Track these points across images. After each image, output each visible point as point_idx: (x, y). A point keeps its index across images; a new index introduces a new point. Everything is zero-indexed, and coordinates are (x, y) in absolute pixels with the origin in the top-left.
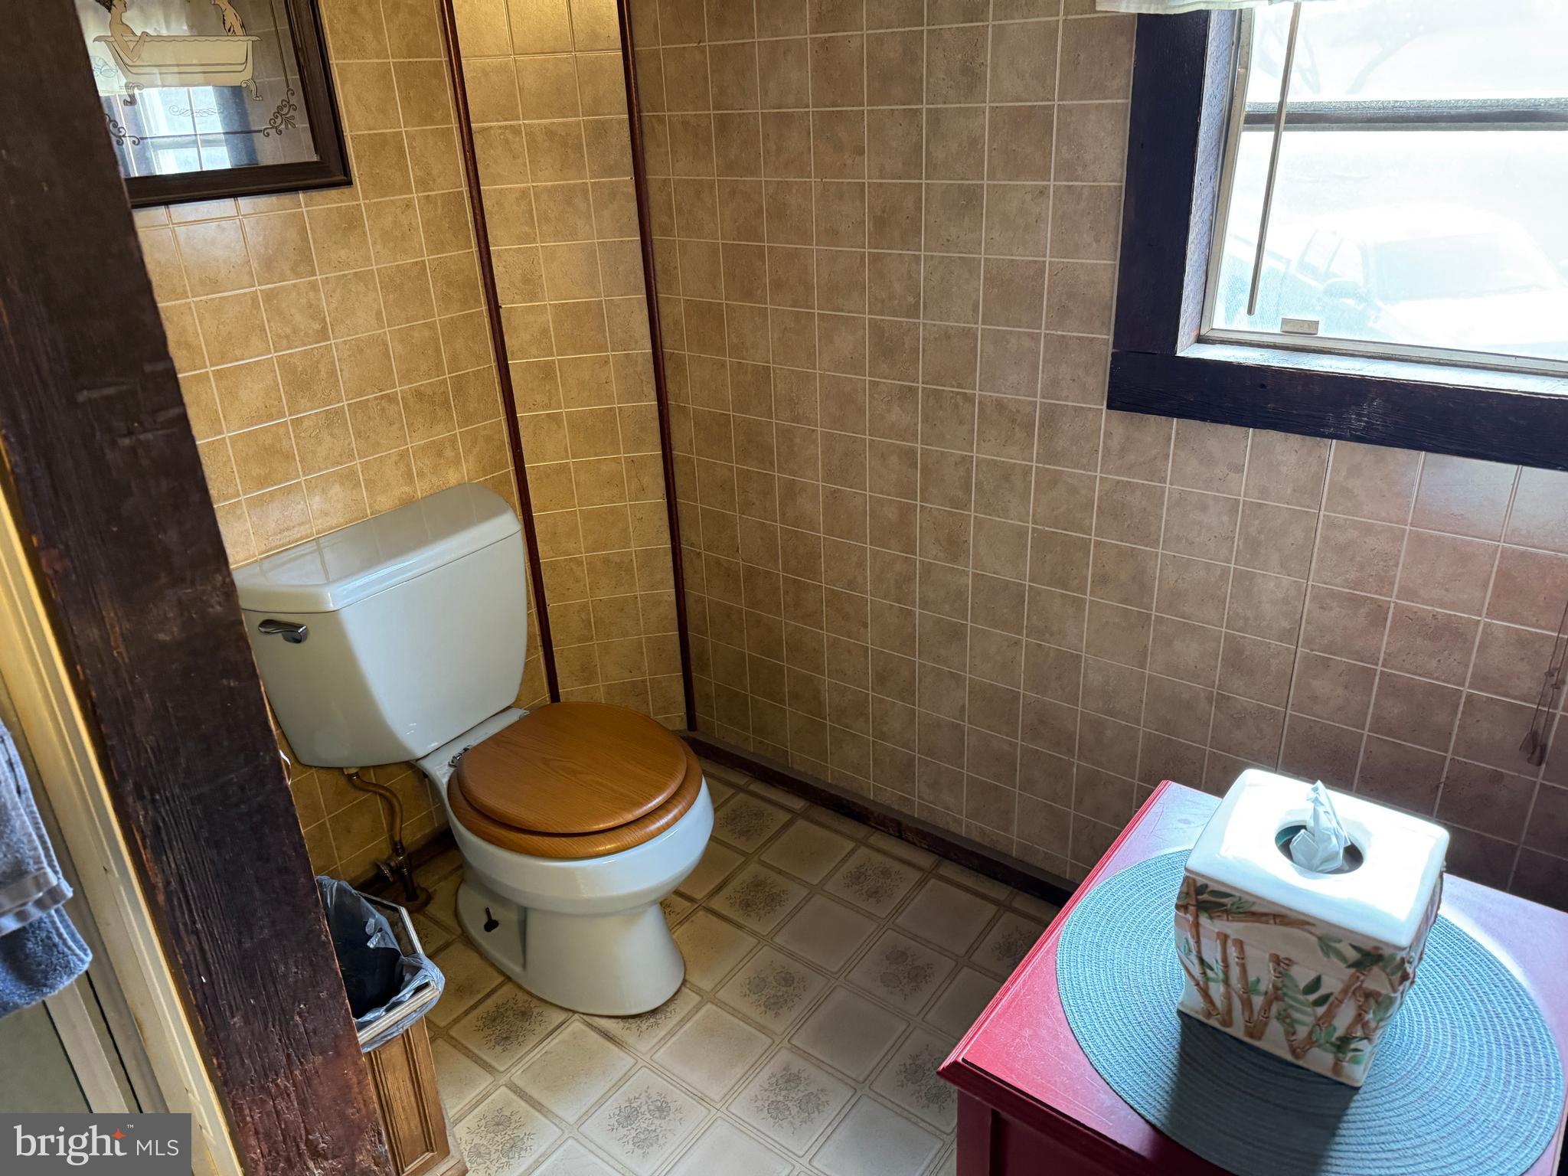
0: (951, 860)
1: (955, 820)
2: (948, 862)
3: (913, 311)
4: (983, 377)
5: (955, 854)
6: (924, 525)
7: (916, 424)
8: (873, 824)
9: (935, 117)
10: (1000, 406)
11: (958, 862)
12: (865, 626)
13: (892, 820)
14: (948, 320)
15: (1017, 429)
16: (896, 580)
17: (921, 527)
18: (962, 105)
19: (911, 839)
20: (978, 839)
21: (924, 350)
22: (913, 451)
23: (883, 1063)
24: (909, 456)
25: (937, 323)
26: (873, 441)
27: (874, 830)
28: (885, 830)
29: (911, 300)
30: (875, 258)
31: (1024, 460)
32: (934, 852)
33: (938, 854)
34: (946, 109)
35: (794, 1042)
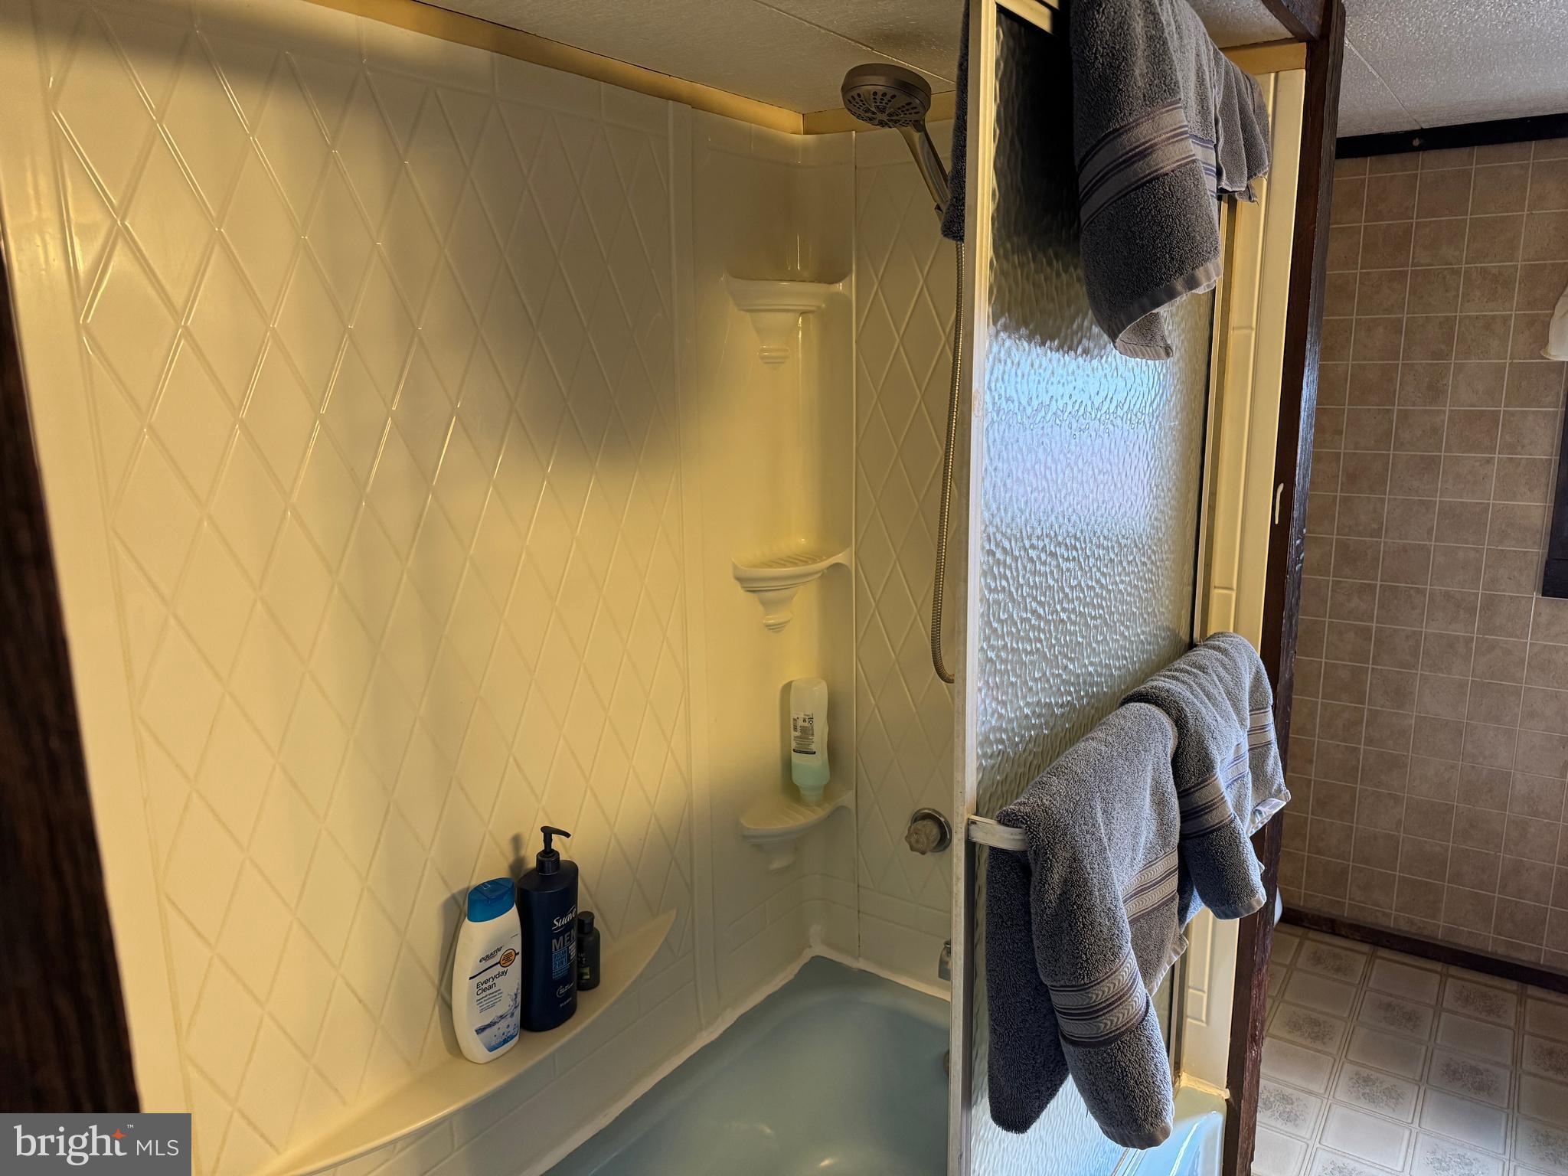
0: (1382, 946)
1: (1384, 914)
2: (1380, 948)
3: (1377, 533)
4: (1434, 577)
5: (1388, 941)
6: (1374, 682)
7: (1373, 609)
8: (1307, 925)
9: (1404, 415)
10: (1448, 596)
11: (1391, 948)
12: (1311, 762)
13: (1326, 919)
14: (1407, 539)
15: (1462, 612)
16: (1344, 725)
17: (1371, 683)
18: (1427, 408)
19: (1343, 933)
20: (1406, 928)
21: (1383, 559)
22: (1369, 629)
23: (1426, 1069)
24: (1365, 633)
25: (1397, 541)
26: (1332, 622)
27: (1307, 930)
28: (1319, 928)
29: (1375, 526)
30: (1344, 500)
31: (1467, 632)
32: (1366, 942)
33: (1371, 943)
34: (1414, 410)
35: (1349, 1057)
